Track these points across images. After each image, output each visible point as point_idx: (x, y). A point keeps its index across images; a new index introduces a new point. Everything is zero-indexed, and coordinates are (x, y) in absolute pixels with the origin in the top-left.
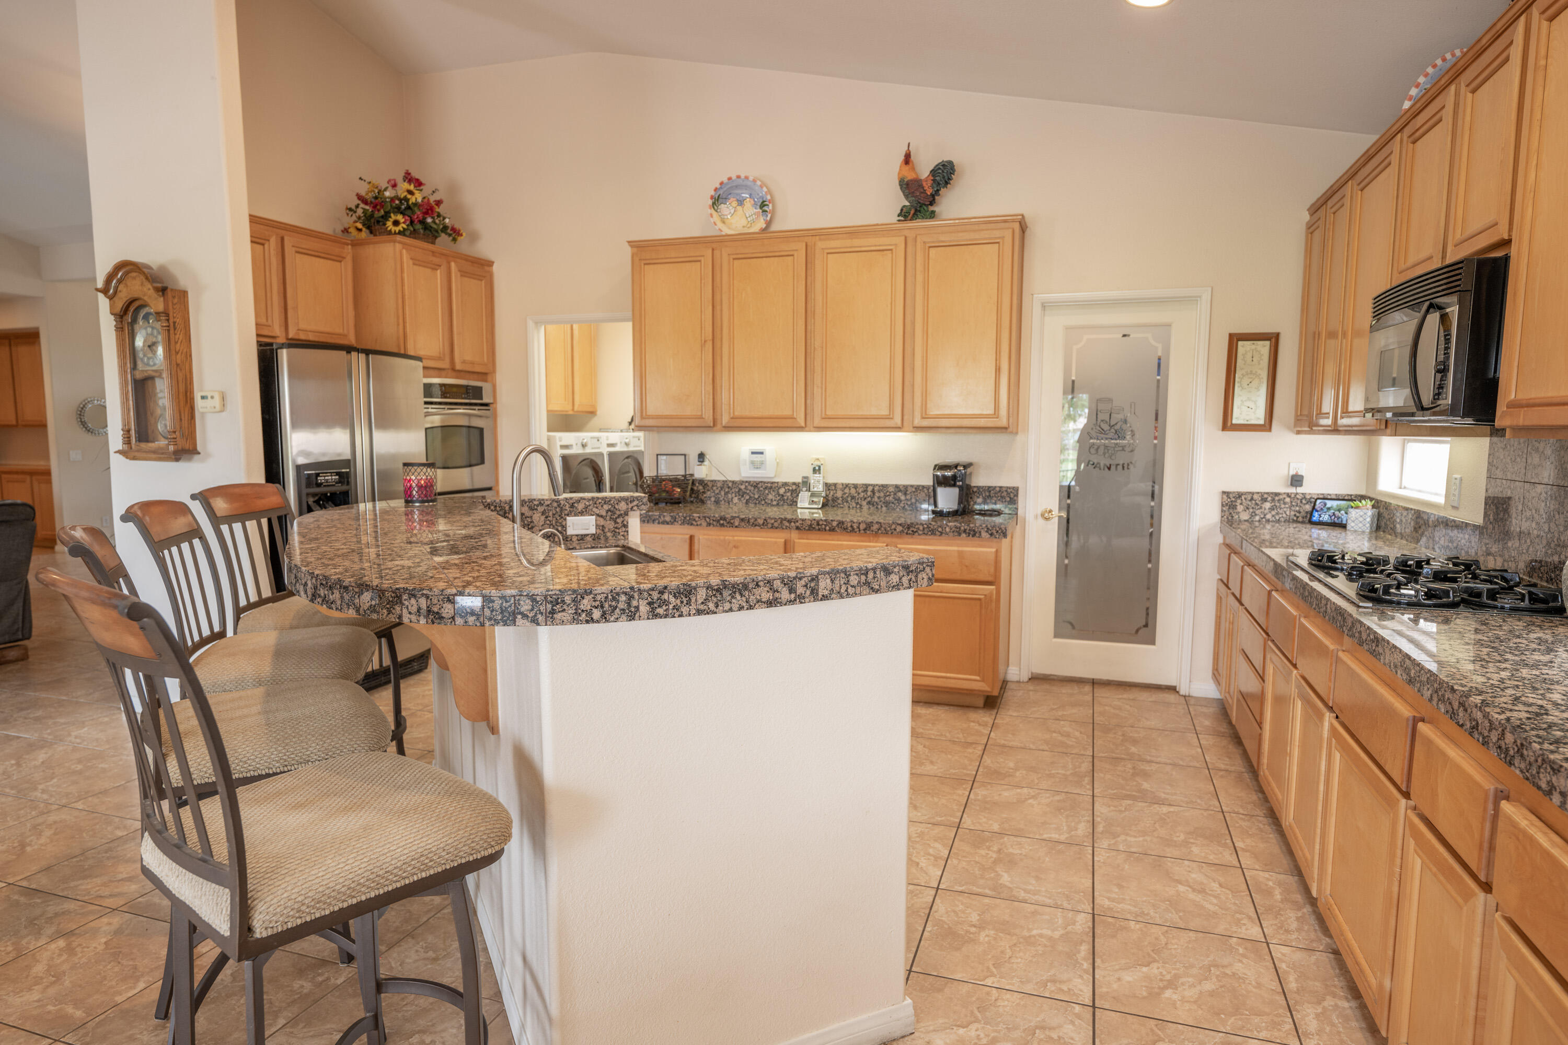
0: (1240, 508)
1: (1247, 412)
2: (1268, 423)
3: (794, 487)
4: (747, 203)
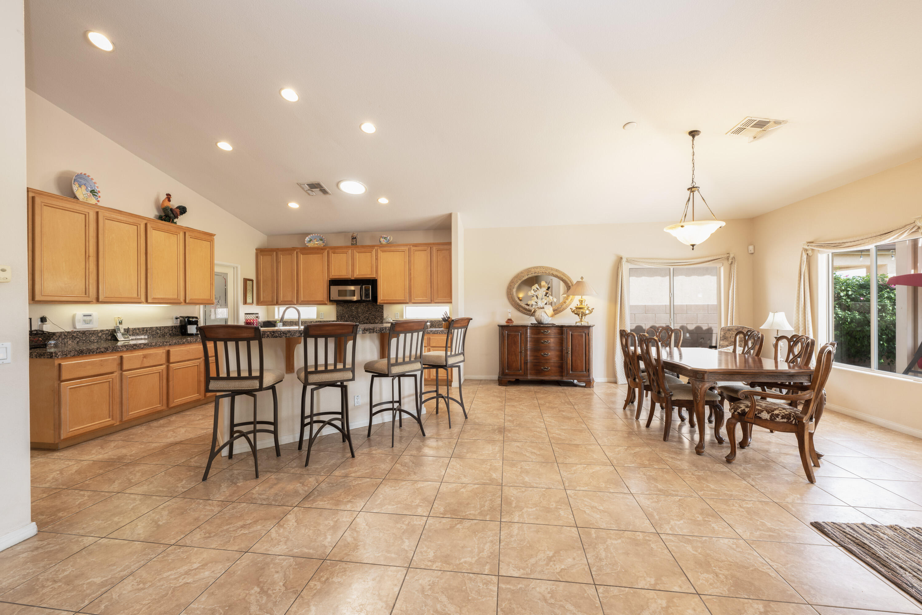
1: (249, 300)
2: (253, 303)
3: (107, 332)
4: (83, 187)
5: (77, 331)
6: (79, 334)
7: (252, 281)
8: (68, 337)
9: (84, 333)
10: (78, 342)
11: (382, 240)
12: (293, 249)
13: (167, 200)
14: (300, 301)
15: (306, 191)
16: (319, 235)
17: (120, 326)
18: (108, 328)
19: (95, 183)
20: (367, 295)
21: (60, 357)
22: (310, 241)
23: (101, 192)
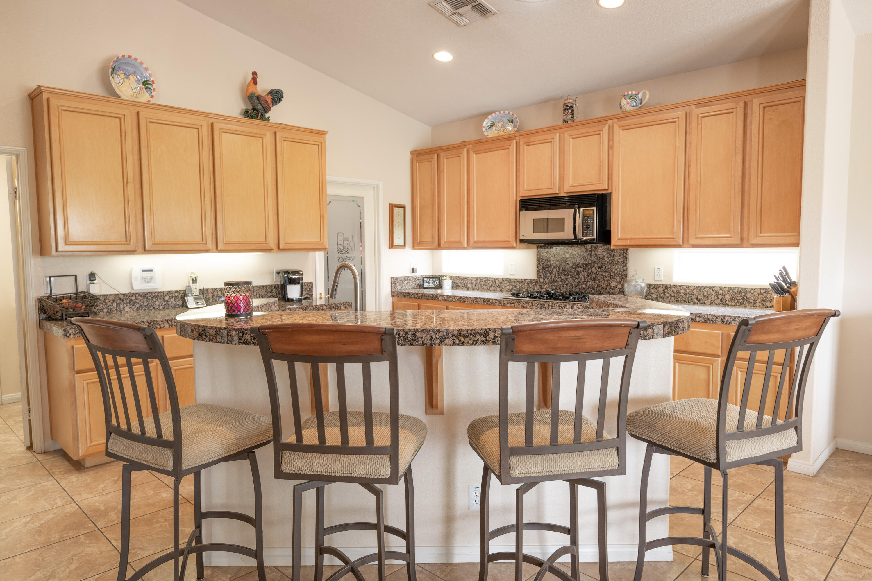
0: (398, 284)
1: (398, 240)
2: (405, 245)
3: (176, 294)
4: (133, 79)
5: (136, 294)
6: (139, 298)
7: (403, 207)
8: (125, 301)
9: (145, 295)
10: (138, 310)
11: (624, 102)
12: (462, 145)
13: (252, 83)
14: (472, 242)
15: (449, 18)
16: (507, 112)
17: (193, 286)
18: (178, 289)
19: (146, 69)
20: (587, 228)
21: (72, 336)
22: (492, 126)
23: (155, 82)
